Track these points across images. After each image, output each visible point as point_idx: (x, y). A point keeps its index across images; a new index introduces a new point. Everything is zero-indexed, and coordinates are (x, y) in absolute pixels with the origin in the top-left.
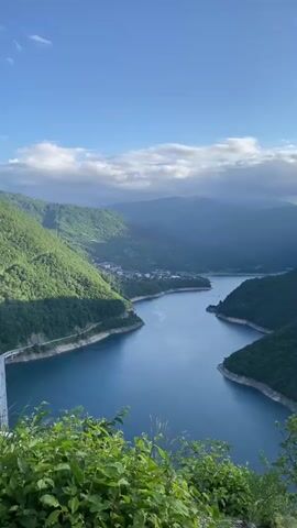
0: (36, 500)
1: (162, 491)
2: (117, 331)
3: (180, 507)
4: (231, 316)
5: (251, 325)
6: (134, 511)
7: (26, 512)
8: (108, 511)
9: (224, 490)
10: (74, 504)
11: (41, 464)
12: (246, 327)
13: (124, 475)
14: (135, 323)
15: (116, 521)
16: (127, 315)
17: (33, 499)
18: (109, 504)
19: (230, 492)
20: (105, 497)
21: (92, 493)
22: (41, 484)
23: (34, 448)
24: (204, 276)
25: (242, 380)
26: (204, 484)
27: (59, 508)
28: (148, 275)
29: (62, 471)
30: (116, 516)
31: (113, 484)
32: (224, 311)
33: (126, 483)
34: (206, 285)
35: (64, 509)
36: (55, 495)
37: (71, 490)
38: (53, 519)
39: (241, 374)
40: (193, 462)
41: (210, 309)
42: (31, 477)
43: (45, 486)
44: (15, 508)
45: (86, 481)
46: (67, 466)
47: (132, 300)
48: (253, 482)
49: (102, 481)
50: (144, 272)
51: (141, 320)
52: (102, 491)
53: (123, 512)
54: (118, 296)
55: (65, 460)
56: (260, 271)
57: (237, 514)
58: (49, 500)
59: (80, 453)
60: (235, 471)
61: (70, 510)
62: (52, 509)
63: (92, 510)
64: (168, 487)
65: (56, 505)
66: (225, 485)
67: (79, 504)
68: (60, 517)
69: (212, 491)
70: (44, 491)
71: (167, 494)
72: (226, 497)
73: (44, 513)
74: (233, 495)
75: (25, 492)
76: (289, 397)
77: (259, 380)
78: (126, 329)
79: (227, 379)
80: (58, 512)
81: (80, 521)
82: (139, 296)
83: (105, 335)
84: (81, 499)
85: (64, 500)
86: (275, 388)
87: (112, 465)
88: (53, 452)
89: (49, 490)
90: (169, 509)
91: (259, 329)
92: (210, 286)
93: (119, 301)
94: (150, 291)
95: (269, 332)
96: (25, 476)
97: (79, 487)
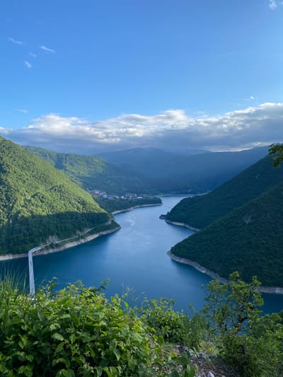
0: (50, 337)
1: (128, 328)
2: (104, 233)
3: (138, 337)
4: (175, 221)
5: (187, 226)
6: (109, 340)
7: (43, 344)
8: (93, 341)
9: (168, 327)
10: (72, 338)
11: (52, 315)
12: (185, 227)
13: (103, 319)
14: (115, 227)
15: (99, 347)
16: (110, 223)
17: (48, 336)
18: (94, 337)
19: (172, 328)
20: (92, 333)
21: (84, 331)
22: (52, 327)
23: (48, 306)
24: (157, 197)
25: (182, 261)
26: (156, 324)
27: (64, 341)
28: (123, 197)
29: (66, 319)
30: (98, 344)
31: (96, 325)
32: (170, 218)
33: (105, 324)
34: (158, 202)
35: (67, 341)
36: (61, 334)
37: (71, 330)
38: (60, 348)
39: (182, 257)
40: (149, 312)
41: (162, 217)
42: (46, 323)
43: (54, 328)
44: (36, 343)
45: (80, 324)
46: (68, 316)
47: (113, 213)
48: (186, 321)
49: (90, 323)
50: (120, 195)
51: (119, 226)
52: (90, 329)
53: (103, 341)
54: (103, 211)
55: (67, 312)
56: (191, 193)
57: (176, 342)
58: (57, 337)
59: (76, 307)
60: (174, 315)
61: (70, 342)
62: (60, 342)
63: (84, 342)
64: (131, 325)
65: (62, 339)
66: (169, 325)
67: (76, 338)
68: (65, 346)
69: (161, 328)
70: (54, 331)
71: (131, 330)
72: (170, 332)
73: (54, 345)
74: (174, 330)
75: (43, 333)
76: (212, 270)
77: (192, 259)
78: (109, 232)
80: (62, 345)
81: (76, 348)
82: (117, 210)
83: (96, 236)
84: (77, 335)
85: (67, 336)
86: (203, 265)
87: (95, 314)
88: (60, 308)
89: (57, 331)
90: (131, 338)
91: (192, 228)
92: (161, 203)
93: (105, 214)
94: (125, 207)
95: (198, 230)
96: (42, 323)
97: (76, 328)
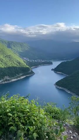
0: (7, 114)
1: (38, 112)
2: (28, 76)
3: (41, 115)
4: (58, 72)
5: (63, 74)
6: (30, 117)
7: (4, 117)
8: (24, 117)
9: (54, 113)
10: (16, 115)
11: (8, 106)
12: (62, 74)
13: (28, 108)
14: (32, 73)
15: (26, 119)
16: (30, 71)
17: (6, 114)
18: (24, 115)
19: (55, 114)
20: (24, 114)
21: (20, 113)
22: (8, 111)
23: (6, 102)
24: (51, 61)
25: (60, 88)
26: (49, 112)
27: (12, 116)
28: (36, 61)
29: (13, 108)
30: (26, 118)
31: (25, 110)
32: (56, 70)
33: (28, 110)
34: (51, 63)
35: (14, 116)
36: (11, 113)
37: (15, 112)
38: (11, 119)
39: (60, 86)
40: (46, 107)
41: (52, 70)
42: (5, 109)
43: (9, 111)
44: (1, 116)
45: (19, 110)
46: (14, 107)
47: (32, 67)
48: (61, 111)
49: (23, 110)
51: (34, 73)
52: (23, 112)
53: (28, 117)
54: (28, 66)
55: (14, 105)
56: (65, 60)
57: (57, 119)
58: (10, 114)
59: (17, 104)
60: (56, 109)
61: (15, 117)
62: (11, 116)
63: (20, 116)
65: (12, 115)
66: (54, 112)
67: (17, 115)
68: (13, 118)
69: (51, 114)
70: (8, 112)
71: (39, 113)
72: (54, 115)
73: (8, 118)
74: (56, 115)
75: (4, 113)
76: (73, 92)
77: (65, 88)
78: (30, 75)
79: (56, 87)
80: (11, 117)
81: (17, 119)
82: (34, 66)
83: (24, 77)
84: (17, 114)
86: (69, 90)
87: (25, 106)
88: (10, 103)
90: (39, 116)
91: (65, 75)
92: (52, 64)
93: (28, 68)
94: (36, 65)
95: (67, 75)
96: (3, 109)
97: (17, 111)
